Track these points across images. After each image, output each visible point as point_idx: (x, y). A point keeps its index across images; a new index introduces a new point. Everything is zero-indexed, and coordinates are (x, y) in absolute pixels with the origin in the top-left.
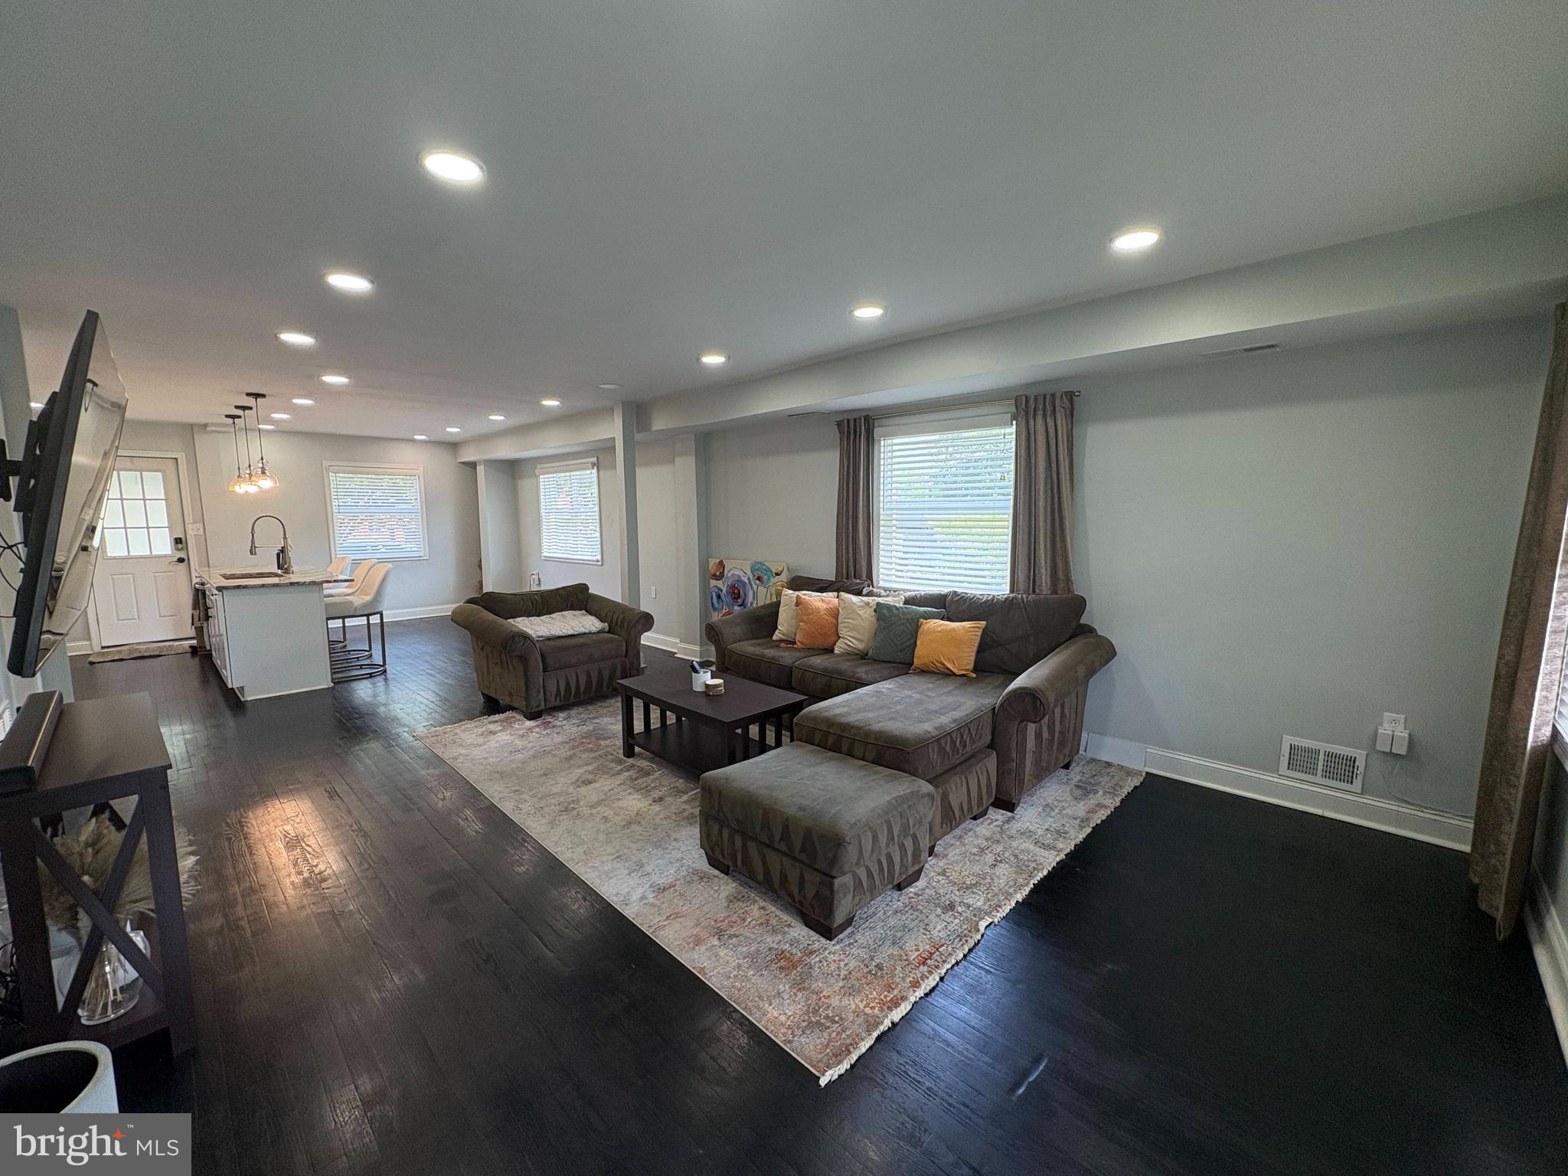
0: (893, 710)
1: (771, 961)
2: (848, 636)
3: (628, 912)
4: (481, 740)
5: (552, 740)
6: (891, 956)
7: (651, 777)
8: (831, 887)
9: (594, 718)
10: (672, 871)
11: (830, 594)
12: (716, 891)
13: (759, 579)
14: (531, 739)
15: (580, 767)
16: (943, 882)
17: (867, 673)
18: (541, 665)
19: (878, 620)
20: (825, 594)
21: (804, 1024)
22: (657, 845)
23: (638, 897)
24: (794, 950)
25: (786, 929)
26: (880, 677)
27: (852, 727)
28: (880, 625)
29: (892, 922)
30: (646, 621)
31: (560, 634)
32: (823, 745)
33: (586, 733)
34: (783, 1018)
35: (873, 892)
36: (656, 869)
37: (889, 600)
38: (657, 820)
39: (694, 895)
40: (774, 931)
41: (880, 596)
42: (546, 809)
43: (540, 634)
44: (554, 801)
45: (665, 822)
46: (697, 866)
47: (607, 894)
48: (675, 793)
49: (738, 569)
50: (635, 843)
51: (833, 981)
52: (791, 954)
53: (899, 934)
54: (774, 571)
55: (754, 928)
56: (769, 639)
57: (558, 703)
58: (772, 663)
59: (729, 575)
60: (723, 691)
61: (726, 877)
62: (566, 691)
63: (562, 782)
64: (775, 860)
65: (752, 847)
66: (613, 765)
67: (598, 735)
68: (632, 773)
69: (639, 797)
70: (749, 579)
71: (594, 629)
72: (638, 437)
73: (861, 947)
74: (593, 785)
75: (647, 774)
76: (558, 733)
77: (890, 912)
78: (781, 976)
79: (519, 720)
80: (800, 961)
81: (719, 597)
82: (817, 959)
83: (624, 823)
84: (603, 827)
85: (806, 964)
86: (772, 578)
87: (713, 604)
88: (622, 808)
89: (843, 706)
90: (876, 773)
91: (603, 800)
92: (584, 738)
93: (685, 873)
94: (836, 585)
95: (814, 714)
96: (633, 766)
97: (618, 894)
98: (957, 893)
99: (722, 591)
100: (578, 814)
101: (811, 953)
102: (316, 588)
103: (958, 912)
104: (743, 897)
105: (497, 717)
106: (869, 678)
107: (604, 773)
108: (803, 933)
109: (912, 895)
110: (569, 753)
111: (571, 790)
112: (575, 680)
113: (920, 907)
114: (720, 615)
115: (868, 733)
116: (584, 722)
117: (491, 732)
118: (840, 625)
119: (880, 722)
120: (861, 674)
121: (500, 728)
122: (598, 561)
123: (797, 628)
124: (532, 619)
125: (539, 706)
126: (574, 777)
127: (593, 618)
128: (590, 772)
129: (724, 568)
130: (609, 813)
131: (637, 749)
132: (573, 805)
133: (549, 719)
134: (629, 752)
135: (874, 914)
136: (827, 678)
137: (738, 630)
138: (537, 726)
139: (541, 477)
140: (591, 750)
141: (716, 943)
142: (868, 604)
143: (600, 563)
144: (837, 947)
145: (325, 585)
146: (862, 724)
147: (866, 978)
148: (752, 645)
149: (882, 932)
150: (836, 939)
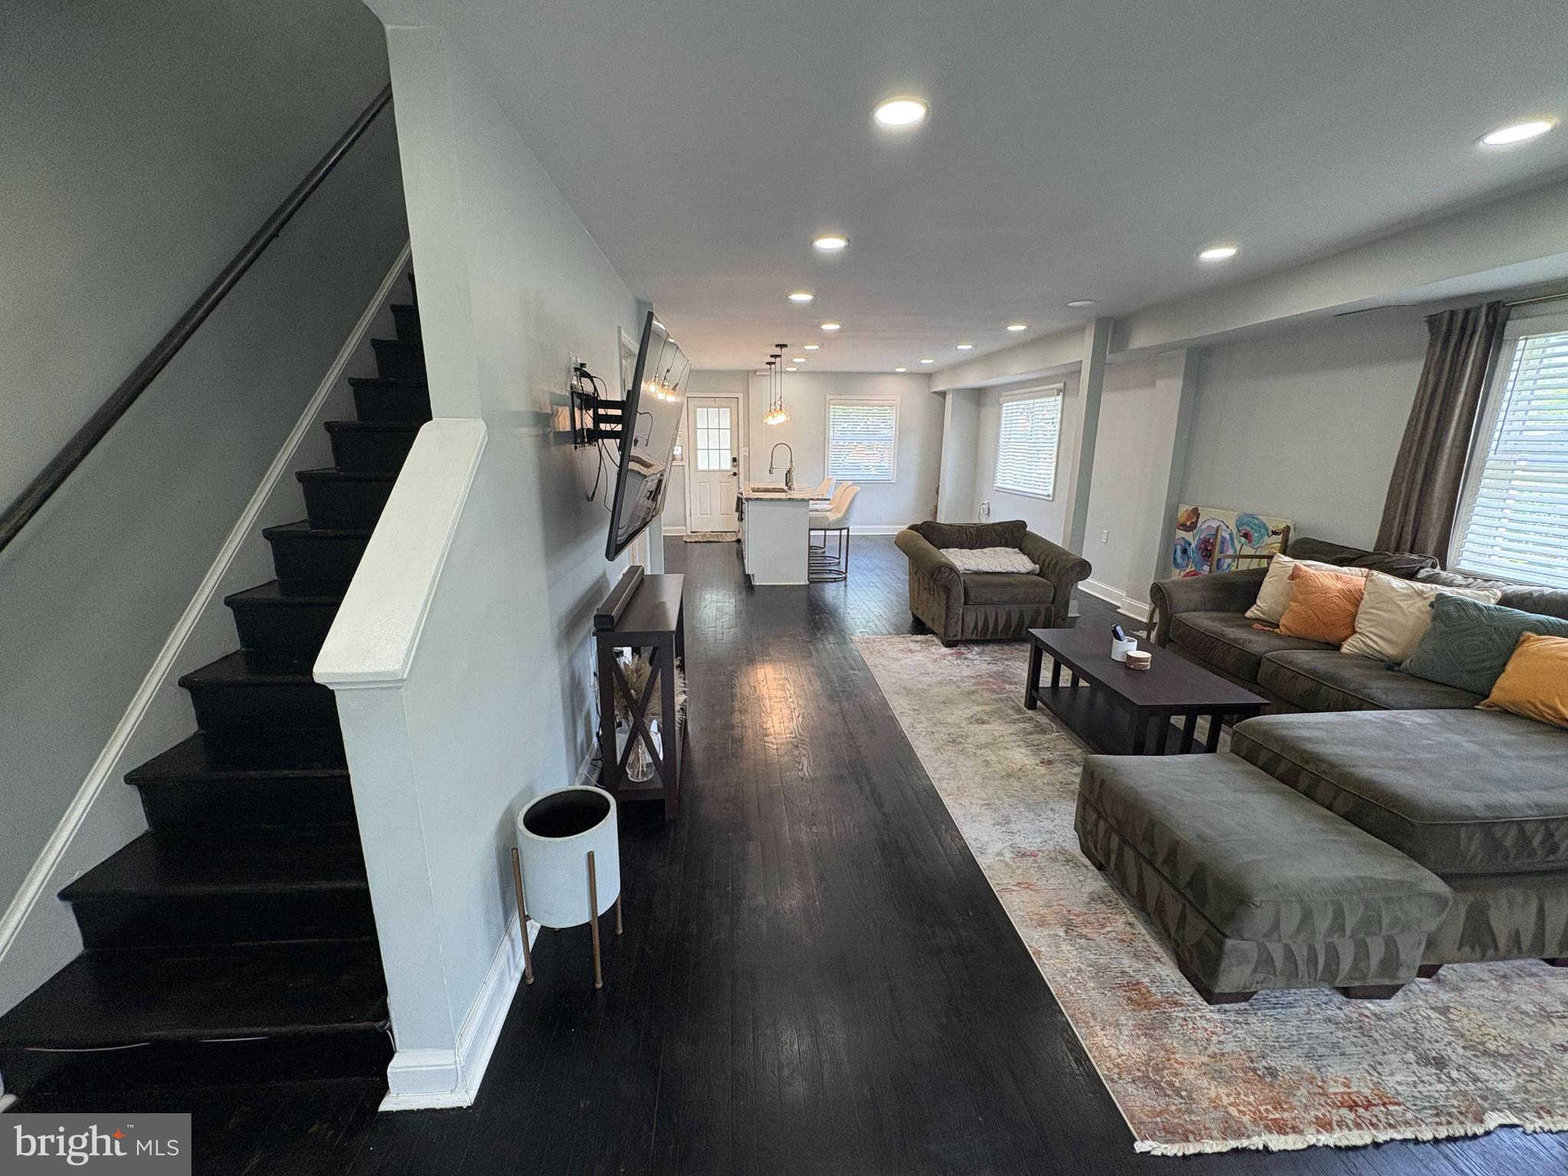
0: (1409, 756)
1: (1121, 986)
2: (1370, 632)
3: (982, 862)
4: (900, 656)
5: (960, 672)
6: (1297, 1070)
7: (1047, 736)
8: (1220, 945)
9: (1007, 659)
10: (1038, 840)
11: (1356, 570)
12: (1080, 881)
13: (1246, 536)
14: (942, 665)
15: (979, 704)
16: (1437, 1022)
17: (1386, 691)
18: (963, 599)
19: (1434, 619)
20: (1345, 569)
21: (1139, 1074)
22: (1029, 809)
23: (996, 851)
24: (1154, 989)
25: (1153, 961)
26: (1410, 702)
27: (1324, 761)
28: (1434, 628)
29: (1316, 1029)
30: (1084, 569)
31: (988, 570)
32: (1269, 769)
33: (995, 673)
34: (1113, 1052)
35: (1291, 977)
36: (1022, 832)
37: (1468, 595)
38: (1039, 782)
39: (1053, 874)
40: (1136, 956)
41: (1450, 584)
42: (936, 736)
43: (967, 567)
44: (944, 730)
45: (1046, 788)
46: (1067, 845)
47: (967, 835)
48: (1068, 762)
49: (1221, 518)
50: (1008, 796)
51: (1194, 1049)
52: (1149, 992)
53: (1321, 1050)
54: (1271, 528)
55: (1111, 940)
56: (1238, 615)
57: (974, 637)
58: (1231, 645)
59: (1203, 527)
60: (1149, 667)
61: (1096, 871)
62: (984, 625)
63: (958, 714)
64: (1153, 883)
65: (1129, 854)
66: (1011, 712)
67: (1004, 678)
68: (1027, 726)
69: (1028, 752)
70: (1231, 535)
71: (1024, 570)
72: (1109, 358)
73: (1252, 1033)
74: (985, 726)
75: (1044, 732)
76: (968, 666)
77: (1318, 1016)
78: (1127, 1007)
79: (936, 645)
80: (1158, 1004)
81: (1185, 551)
82: (1182, 1015)
83: (1004, 774)
84: (983, 770)
85: (1164, 1012)
86: (1266, 538)
87: (1175, 559)
88: (1007, 758)
89: (1321, 729)
90: (1345, 833)
91: (991, 744)
92: (991, 677)
93: (1051, 848)
94: (1370, 557)
95: (1267, 727)
96: (1031, 719)
97: (977, 839)
98: (1461, 1051)
99: (1190, 544)
100: (963, 750)
101: (1176, 1004)
102: (805, 504)
103: (1450, 1077)
104: (1110, 902)
105: (919, 637)
106: (1390, 699)
107: (1000, 717)
108: (1173, 977)
109: (1367, 1013)
110: (973, 688)
111: (964, 723)
112: (993, 619)
113: (1376, 1035)
114: (1183, 573)
115: (1346, 777)
116: (995, 661)
117: (910, 650)
118: (1360, 616)
119: (1375, 767)
120: (1374, 690)
121: (919, 648)
122: (1049, 496)
123: (1285, 608)
124: (963, 550)
125: (955, 636)
126: (969, 713)
127: (1025, 558)
128: (987, 713)
129: (1198, 518)
130: (992, 758)
131: (1039, 703)
132: (960, 740)
133: (963, 649)
134: (1031, 704)
135: (1290, 1005)
136: (1314, 683)
137: (1195, 597)
138: (951, 654)
139: (1005, 404)
140: (993, 691)
141: (1062, 934)
142: (1420, 594)
143: (1050, 499)
144: (1217, 1016)
145: (811, 502)
146: (1340, 762)
147: (1245, 1073)
148: (1211, 619)
149: (1295, 1033)
150: (1218, 1006)
